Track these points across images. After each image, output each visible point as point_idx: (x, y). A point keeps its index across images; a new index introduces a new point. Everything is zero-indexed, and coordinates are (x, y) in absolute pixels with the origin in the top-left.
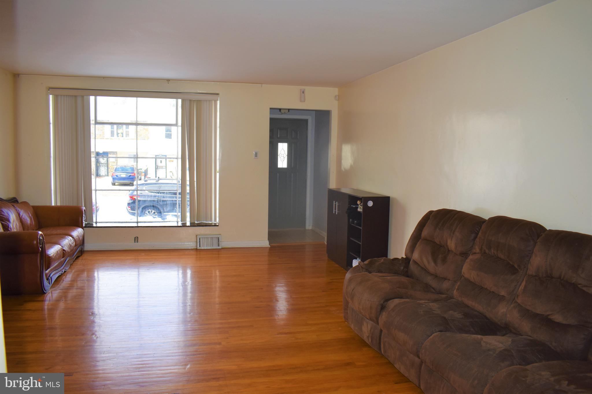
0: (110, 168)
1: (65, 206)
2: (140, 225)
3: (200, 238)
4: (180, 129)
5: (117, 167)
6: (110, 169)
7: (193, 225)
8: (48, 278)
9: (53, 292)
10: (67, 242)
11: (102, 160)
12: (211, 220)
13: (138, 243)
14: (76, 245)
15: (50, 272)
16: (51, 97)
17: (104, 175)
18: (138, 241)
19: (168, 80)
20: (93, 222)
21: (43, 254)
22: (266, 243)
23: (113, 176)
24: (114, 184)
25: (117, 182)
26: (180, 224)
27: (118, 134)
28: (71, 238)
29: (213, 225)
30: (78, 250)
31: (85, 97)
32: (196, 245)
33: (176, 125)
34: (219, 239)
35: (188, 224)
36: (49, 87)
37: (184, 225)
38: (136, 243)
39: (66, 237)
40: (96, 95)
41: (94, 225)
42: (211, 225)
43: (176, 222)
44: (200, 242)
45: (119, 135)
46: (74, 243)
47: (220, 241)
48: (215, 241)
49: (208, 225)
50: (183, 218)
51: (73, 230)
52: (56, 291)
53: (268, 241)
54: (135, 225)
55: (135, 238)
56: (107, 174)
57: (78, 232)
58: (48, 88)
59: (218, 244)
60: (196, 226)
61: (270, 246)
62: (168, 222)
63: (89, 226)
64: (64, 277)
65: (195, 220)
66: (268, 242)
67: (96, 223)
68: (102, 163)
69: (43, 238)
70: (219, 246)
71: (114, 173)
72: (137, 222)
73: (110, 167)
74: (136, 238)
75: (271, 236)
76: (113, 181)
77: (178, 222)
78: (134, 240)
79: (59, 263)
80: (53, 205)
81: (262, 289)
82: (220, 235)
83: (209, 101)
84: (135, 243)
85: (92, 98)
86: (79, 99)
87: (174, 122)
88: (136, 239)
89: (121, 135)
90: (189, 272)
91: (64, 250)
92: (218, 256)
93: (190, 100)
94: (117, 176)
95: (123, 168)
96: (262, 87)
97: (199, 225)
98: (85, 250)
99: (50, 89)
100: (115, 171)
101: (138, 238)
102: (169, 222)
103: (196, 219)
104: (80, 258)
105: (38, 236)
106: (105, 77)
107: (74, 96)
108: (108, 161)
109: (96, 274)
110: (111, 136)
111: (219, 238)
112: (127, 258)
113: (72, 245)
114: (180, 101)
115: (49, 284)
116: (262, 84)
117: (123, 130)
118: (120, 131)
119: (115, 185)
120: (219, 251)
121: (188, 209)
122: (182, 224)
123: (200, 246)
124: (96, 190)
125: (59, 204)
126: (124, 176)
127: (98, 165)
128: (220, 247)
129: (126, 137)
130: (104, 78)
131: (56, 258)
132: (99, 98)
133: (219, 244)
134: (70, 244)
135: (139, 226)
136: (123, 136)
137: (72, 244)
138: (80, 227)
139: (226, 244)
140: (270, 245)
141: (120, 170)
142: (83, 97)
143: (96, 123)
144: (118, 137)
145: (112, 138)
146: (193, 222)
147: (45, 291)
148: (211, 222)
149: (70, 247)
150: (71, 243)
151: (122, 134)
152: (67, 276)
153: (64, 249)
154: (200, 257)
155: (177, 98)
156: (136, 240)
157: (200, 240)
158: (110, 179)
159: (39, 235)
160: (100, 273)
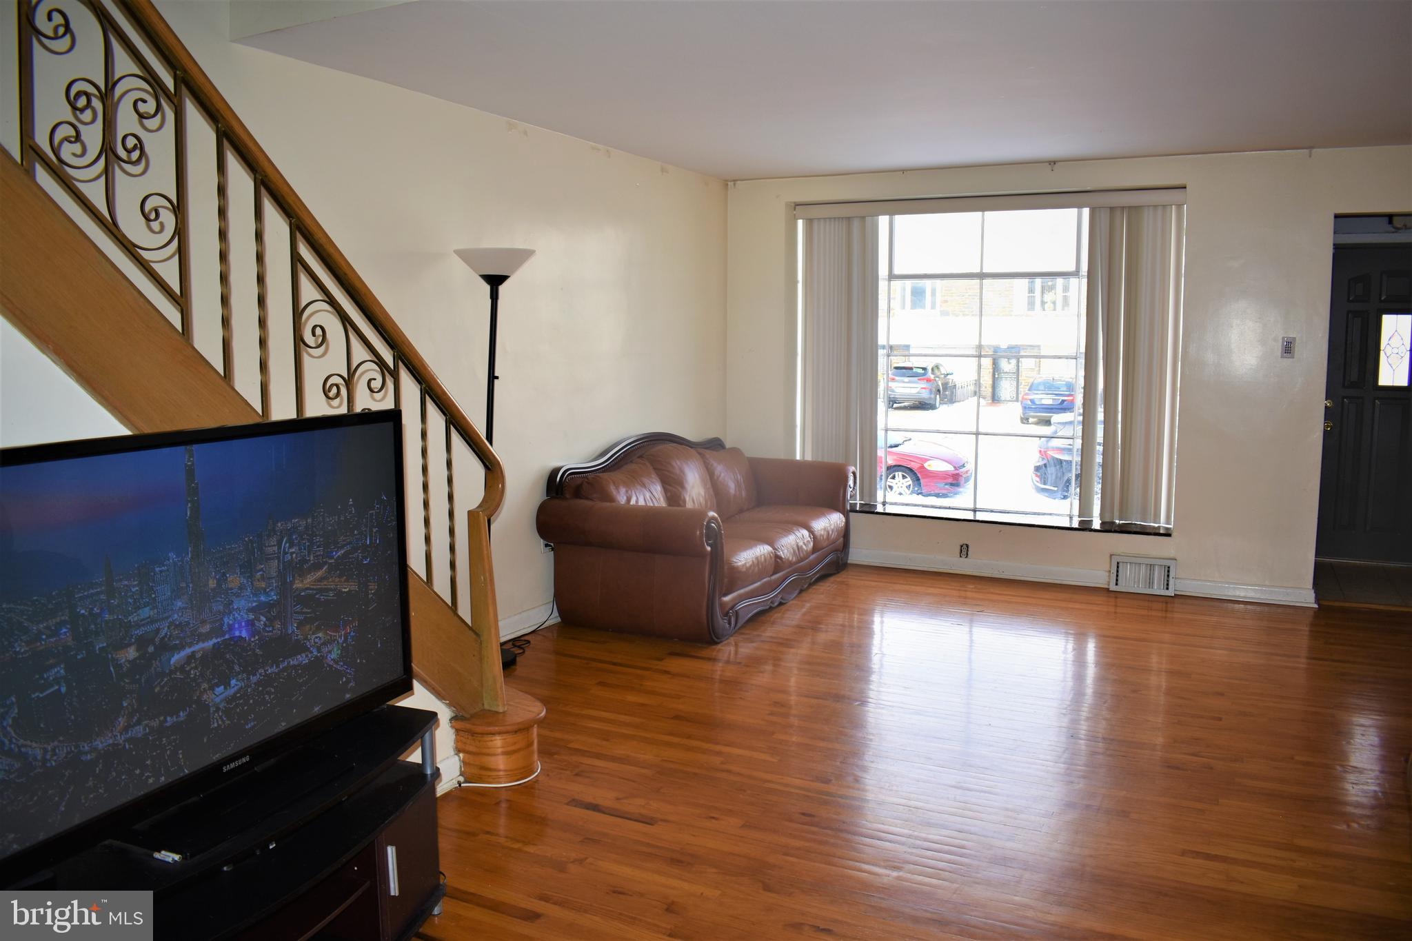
0: (1023, 384)
1: (820, 462)
2: (981, 516)
3: (1118, 563)
4: (1085, 281)
5: (1036, 382)
6: (1022, 386)
7: (1108, 528)
8: (728, 612)
9: (740, 644)
10: (794, 542)
11: (1007, 366)
12: (1157, 518)
13: (966, 559)
14: (815, 550)
15: (734, 599)
16: (800, 223)
17: (1009, 399)
18: (967, 554)
19: (1053, 163)
20: (876, 502)
21: (718, 559)
22: (1307, 598)
23: (1025, 402)
24: (1025, 420)
25: (1033, 417)
26: (1075, 525)
27: (1043, 303)
28: (805, 533)
29: (1162, 531)
30: (827, 560)
31: (868, 219)
32: (1107, 579)
33: (1076, 273)
34: (1168, 571)
35: (1096, 524)
36: (795, 203)
37: (1085, 527)
38: (963, 559)
39: (795, 528)
40: (891, 213)
41: (880, 509)
42: (1157, 531)
43: (1068, 518)
44: (1118, 571)
45: (1046, 306)
46: (812, 544)
47: (1171, 577)
48: (1158, 575)
49: (1148, 531)
50: (1085, 507)
51: (818, 516)
52: (753, 642)
53: (1313, 591)
54: (969, 516)
55: (962, 546)
56: (1015, 396)
57: (828, 523)
58: (793, 205)
59: (1166, 584)
60: (1116, 532)
61: (1316, 606)
62: (1046, 516)
63: (867, 510)
64: (779, 615)
65: (1113, 517)
66: (1314, 595)
67: (884, 504)
68: (1005, 371)
69: (719, 526)
70: (1167, 589)
71: (1027, 394)
72: (975, 511)
73: (1023, 382)
74: (965, 546)
75: (1322, 576)
76: (1024, 414)
77: (1071, 518)
78: (959, 551)
79: (763, 585)
80: (798, 457)
81: (1220, 719)
82: (1176, 560)
83: (1164, 206)
84: (961, 559)
85: (883, 221)
86: (856, 224)
87: (1072, 268)
88: (964, 550)
89: (1052, 305)
90: (1091, 647)
91: (777, 557)
92: (1164, 615)
93: (1110, 208)
94: (1032, 401)
95: (1048, 383)
96: (1310, 156)
97: (1125, 530)
98: (849, 562)
99: (797, 207)
100: (1029, 390)
101: (967, 546)
102: (1051, 514)
103: (1116, 513)
104: (832, 579)
105: (704, 520)
106: (907, 170)
107: (846, 218)
108: (1018, 366)
109: (877, 619)
110: (1029, 310)
111: (1169, 567)
112: (931, 590)
113: (804, 547)
114: (1086, 212)
115: (727, 626)
116: (1311, 148)
117: (1055, 294)
118: (1049, 297)
119: (1028, 423)
120: (1167, 603)
121: (1097, 488)
122: (1081, 522)
123: (1117, 584)
124: (886, 430)
125: (809, 458)
126: (1050, 402)
127: (996, 376)
128: (1171, 593)
129: (1063, 309)
130: (903, 171)
131: (751, 571)
132: (898, 219)
133: (1168, 585)
134: (798, 546)
135: (978, 518)
136: (1055, 310)
137: (805, 545)
138: (837, 509)
139: (1185, 584)
140: (1319, 605)
141: (1042, 388)
142: (863, 218)
143: (892, 277)
144: (1044, 310)
145: (1030, 313)
146: (1107, 519)
147: (714, 638)
148: (1156, 525)
149: (797, 551)
150: (801, 544)
151: (1054, 303)
152: (786, 616)
153: (781, 554)
154: (1115, 613)
155: (1080, 206)
156: (964, 552)
157: (1118, 567)
158: (1017, 410)
159: (707, 520)
160: (885, 619)
